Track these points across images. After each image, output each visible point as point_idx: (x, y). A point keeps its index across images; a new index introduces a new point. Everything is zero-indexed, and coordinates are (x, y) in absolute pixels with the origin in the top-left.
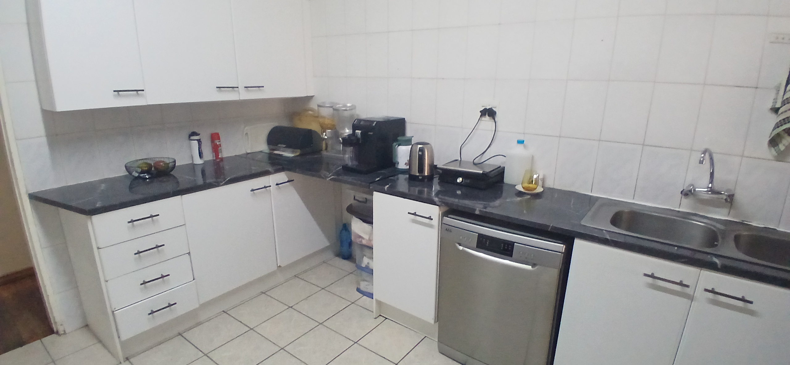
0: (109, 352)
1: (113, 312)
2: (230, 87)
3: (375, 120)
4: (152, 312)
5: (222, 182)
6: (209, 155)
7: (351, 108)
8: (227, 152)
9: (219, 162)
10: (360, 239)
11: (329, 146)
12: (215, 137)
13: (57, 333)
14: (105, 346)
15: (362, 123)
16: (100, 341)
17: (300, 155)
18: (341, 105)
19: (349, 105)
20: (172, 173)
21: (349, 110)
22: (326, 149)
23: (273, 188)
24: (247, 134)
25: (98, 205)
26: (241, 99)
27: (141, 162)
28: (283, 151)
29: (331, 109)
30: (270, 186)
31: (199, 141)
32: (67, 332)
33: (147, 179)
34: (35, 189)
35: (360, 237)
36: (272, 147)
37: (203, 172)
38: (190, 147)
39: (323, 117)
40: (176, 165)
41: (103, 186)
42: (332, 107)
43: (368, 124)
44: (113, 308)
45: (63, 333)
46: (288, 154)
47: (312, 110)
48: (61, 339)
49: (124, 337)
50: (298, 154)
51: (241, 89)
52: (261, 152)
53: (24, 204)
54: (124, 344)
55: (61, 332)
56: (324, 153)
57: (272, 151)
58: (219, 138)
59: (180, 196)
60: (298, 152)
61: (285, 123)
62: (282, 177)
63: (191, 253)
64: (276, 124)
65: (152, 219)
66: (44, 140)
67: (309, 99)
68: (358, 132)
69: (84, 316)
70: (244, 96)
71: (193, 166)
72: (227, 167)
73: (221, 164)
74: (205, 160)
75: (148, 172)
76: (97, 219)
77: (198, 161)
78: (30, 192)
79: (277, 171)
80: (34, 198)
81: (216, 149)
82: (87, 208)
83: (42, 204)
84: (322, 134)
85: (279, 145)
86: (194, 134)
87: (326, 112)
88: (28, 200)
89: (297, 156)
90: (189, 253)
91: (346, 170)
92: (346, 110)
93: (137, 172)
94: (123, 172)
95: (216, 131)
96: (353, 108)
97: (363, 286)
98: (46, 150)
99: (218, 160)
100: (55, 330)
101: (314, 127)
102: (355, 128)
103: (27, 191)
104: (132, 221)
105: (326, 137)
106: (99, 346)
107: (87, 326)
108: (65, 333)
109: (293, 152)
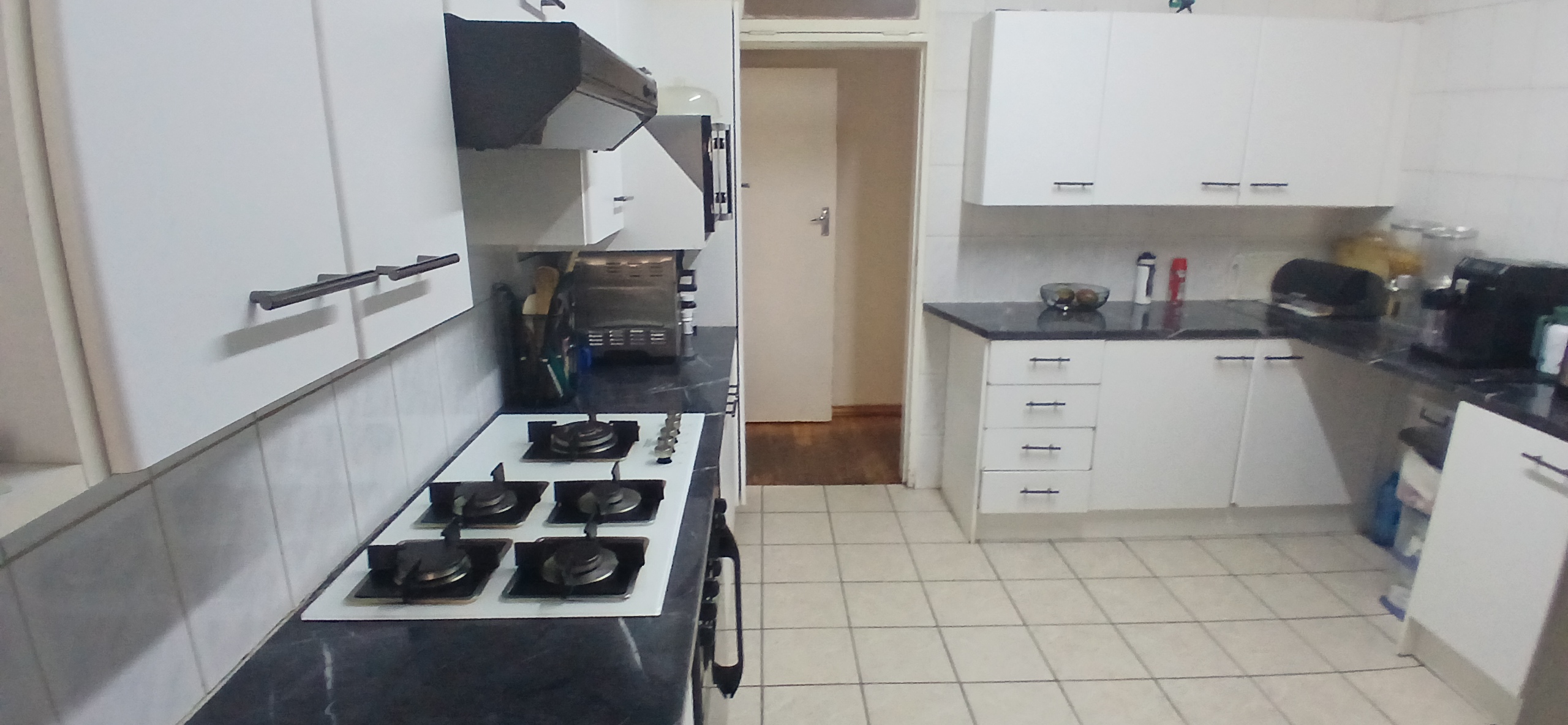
0: (960, 526)
1: (981, 471)
2: (1224, 184)
3: (1505, 262)
4: (1025, 491)
5: (1171, 333)
6: (1161, 293)
7: (1464, 236)
8: (1194, 292)
9: (1175, 307)
10: (1413, 498)
11: (1403, 310)
12: (1179, 265)
13: (905, 484)
14: (956, 519)
15: (1477, 267)
16: (951, 511)
17: (1332, 317)
18: (1443, 229)
19: (1461, 229)
20: (1099, 310)
21: (1461, 239)
22: (1396, 312)
23: (1258, 363)
24: (1236, 266)
25: (1003, 329)
26: (1239, 204)
27: (1061, 287)
28: (1298, 306)
29: (1419, 235)
30: (1253, 358)
31: (1152, 268)
32: (916, 488)
33: (1064, 311)
34: (930, 300)
35: (1415, 493)
36: (1279, 296)
37: (1146, 318)
38: (1136, 275)
39: (1399, 250)
40: (1108, 300)
41: (1009, 311)
42: (1419, 230)
43: (1491, 269)
44: (983, 466)
45: (911, 486)
46: (1308, 312)
47: (1382, 234)
48: (909, 492)
49: (984, 510)
50: (1327, 314)
51: (1245, 188)
52: (1255, 301)
53: (916, 316)
54: (982, 517)
55: (910, 484)
56: (1386, 320)
57: (1276, 303)
58: (1185, 268)
59: (1103, 341)
60: (1328, 311)
61: (1316, 255)
62: (1281, 347)
63: (1098, 429)
64: (1300, 255)
65: (1060, 364)
66: (956, 240)
67: (1380, 212)
68: (1463, 284)
69: (940, 476)
70: (1247, 198)
71: (1133, 306)
72: (1186, 315)
73: (1177, 311)
74: (1153, 299)
75: (1067, 302)
76: (997, 345)
77: (1142, 299)
78: (925, 302)
79: (1274, 335)
80: (929, 309)
81: (1176, 284)
82: (989, 329)
83: (935, 317)
84: (1389, 282)
85: (1294, 294)
86: (1147, 256)
87: (1408, 240)
88: (922, 311)
89: (1327, 317)
90: (1094, 428)
91: (1420, 354)
92: (1451, 239)
93: (1053, 300)
94: (1035, 297)
95: (1182, 256)
96: (1471, 235)
97: (1395, 595)
98: (954, 251)
99: (1175, 303)
100: (903, 481)
101: (1377, 267)
102: (1458, 274)
103: (923, 301)
104: (1035, 360)
105: (1395, 289)
106: (949, 515)
107: (939, 489)
108: (913, 488)
109: (1317, 310)
